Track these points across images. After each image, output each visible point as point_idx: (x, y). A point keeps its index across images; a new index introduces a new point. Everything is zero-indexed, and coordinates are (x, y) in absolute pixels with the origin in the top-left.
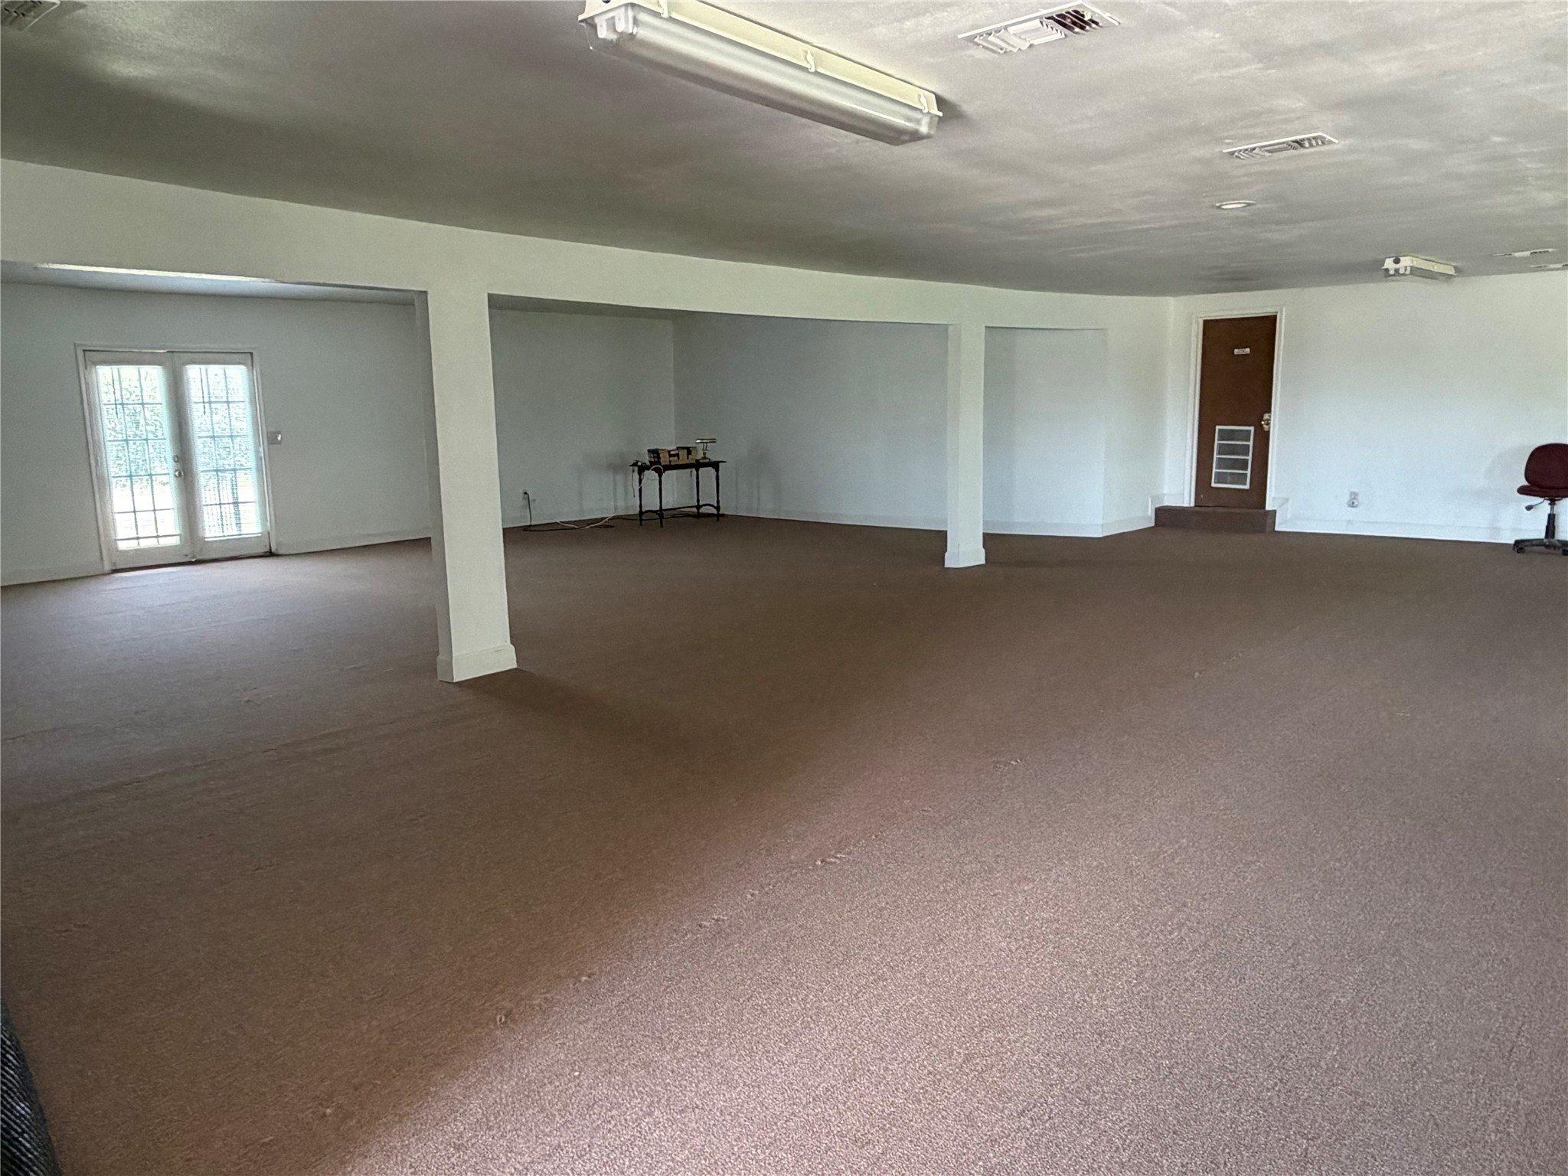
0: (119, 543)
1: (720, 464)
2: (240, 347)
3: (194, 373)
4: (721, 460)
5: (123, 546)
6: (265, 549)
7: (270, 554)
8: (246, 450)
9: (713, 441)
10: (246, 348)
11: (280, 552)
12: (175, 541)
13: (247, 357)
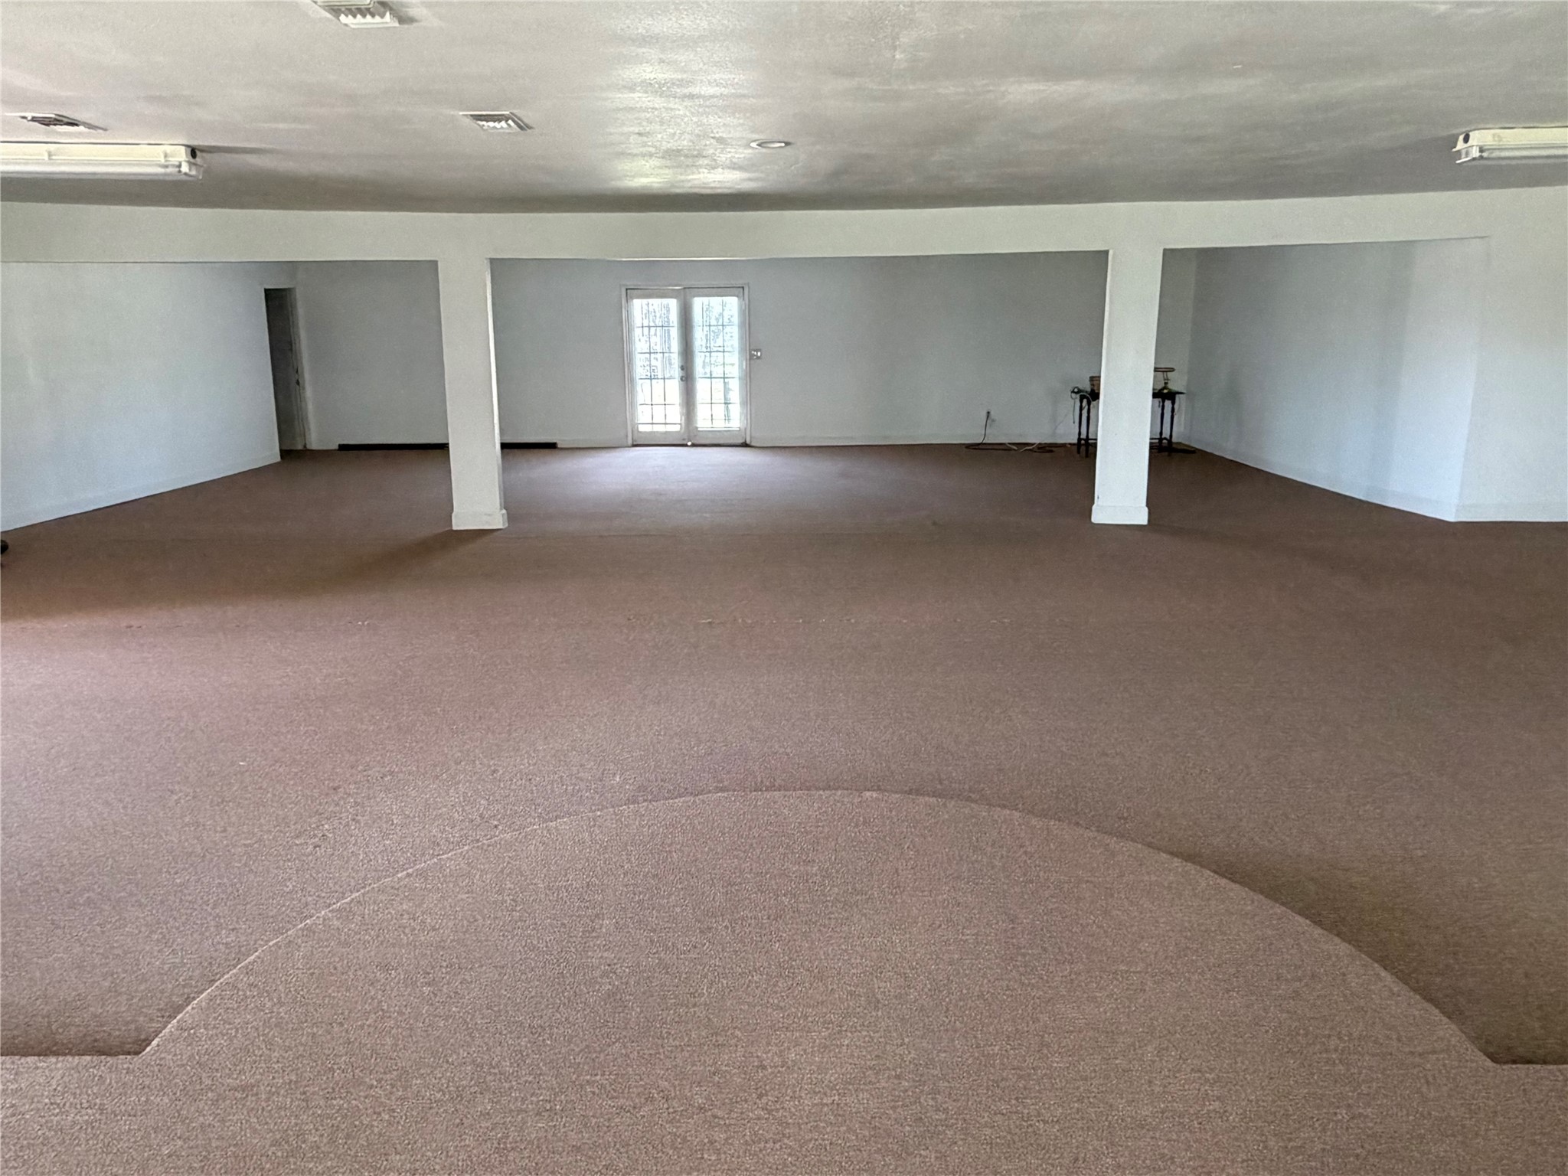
0: (640, 426)
1: (1177, 396)
2: (733, 283)
3: (698, 303)
4: (1180, 390)
5: (642, 428)
6: (740, 441)
7: (745, 445)
8: (732, 363)
9: (1172, 370)
10: (740, 283)
11: (753, 444)
12: (677, 428)
13: (738, 290)
